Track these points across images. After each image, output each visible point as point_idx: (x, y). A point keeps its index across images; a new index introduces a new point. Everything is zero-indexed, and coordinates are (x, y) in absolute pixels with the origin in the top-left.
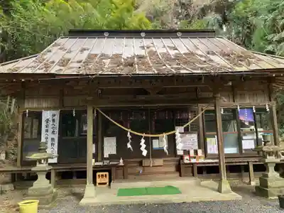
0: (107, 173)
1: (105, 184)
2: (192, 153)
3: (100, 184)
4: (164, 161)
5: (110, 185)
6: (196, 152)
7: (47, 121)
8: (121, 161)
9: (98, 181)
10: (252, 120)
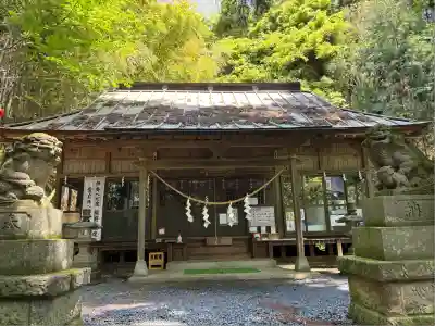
0: (162, 254)
1: (159, 266)
2: (264, 230)
3: (153, 266)
4: (233, 240)
5: (165, 268)
6: (268, 229)
7: (90, 189)
8: (180, 238)
9: (151, 262)
10: (342, 191)
